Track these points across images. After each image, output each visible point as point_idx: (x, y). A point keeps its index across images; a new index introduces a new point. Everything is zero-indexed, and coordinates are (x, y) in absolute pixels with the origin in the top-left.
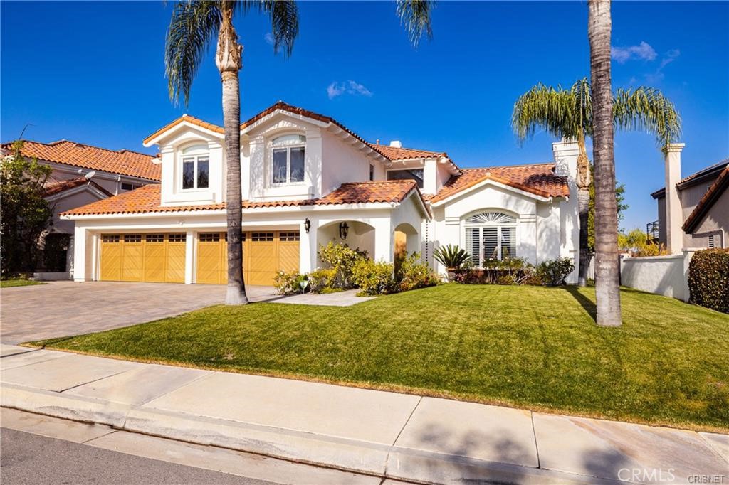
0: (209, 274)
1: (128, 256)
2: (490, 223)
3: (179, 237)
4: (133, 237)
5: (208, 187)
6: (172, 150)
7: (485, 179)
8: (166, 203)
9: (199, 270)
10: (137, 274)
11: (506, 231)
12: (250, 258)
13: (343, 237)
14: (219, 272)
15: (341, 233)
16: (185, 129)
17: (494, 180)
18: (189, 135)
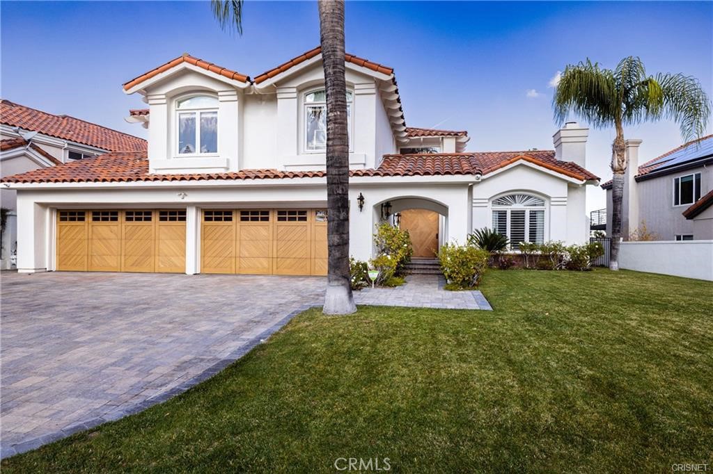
0: (218, 262)
1: (99, 239)
2: (518, 206)
3: (175, 214)
4: (106, 214)
5: (216, 151)
6: (164, 101)
7: (519, 159)
8: (156, 169)
9: (203, 256)
10: (112, 262)
11: (533, 215)
12: (275, 242)
13: (385, 217)
14: (234, 260)
15: (382, 213)
16: (186, 73)
17: (528, 161)
18: (190, 82)
